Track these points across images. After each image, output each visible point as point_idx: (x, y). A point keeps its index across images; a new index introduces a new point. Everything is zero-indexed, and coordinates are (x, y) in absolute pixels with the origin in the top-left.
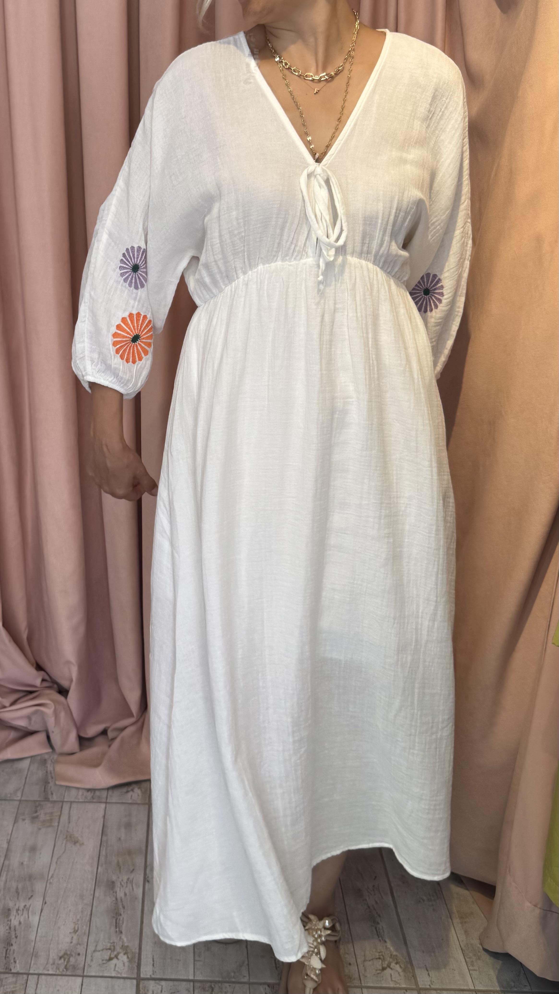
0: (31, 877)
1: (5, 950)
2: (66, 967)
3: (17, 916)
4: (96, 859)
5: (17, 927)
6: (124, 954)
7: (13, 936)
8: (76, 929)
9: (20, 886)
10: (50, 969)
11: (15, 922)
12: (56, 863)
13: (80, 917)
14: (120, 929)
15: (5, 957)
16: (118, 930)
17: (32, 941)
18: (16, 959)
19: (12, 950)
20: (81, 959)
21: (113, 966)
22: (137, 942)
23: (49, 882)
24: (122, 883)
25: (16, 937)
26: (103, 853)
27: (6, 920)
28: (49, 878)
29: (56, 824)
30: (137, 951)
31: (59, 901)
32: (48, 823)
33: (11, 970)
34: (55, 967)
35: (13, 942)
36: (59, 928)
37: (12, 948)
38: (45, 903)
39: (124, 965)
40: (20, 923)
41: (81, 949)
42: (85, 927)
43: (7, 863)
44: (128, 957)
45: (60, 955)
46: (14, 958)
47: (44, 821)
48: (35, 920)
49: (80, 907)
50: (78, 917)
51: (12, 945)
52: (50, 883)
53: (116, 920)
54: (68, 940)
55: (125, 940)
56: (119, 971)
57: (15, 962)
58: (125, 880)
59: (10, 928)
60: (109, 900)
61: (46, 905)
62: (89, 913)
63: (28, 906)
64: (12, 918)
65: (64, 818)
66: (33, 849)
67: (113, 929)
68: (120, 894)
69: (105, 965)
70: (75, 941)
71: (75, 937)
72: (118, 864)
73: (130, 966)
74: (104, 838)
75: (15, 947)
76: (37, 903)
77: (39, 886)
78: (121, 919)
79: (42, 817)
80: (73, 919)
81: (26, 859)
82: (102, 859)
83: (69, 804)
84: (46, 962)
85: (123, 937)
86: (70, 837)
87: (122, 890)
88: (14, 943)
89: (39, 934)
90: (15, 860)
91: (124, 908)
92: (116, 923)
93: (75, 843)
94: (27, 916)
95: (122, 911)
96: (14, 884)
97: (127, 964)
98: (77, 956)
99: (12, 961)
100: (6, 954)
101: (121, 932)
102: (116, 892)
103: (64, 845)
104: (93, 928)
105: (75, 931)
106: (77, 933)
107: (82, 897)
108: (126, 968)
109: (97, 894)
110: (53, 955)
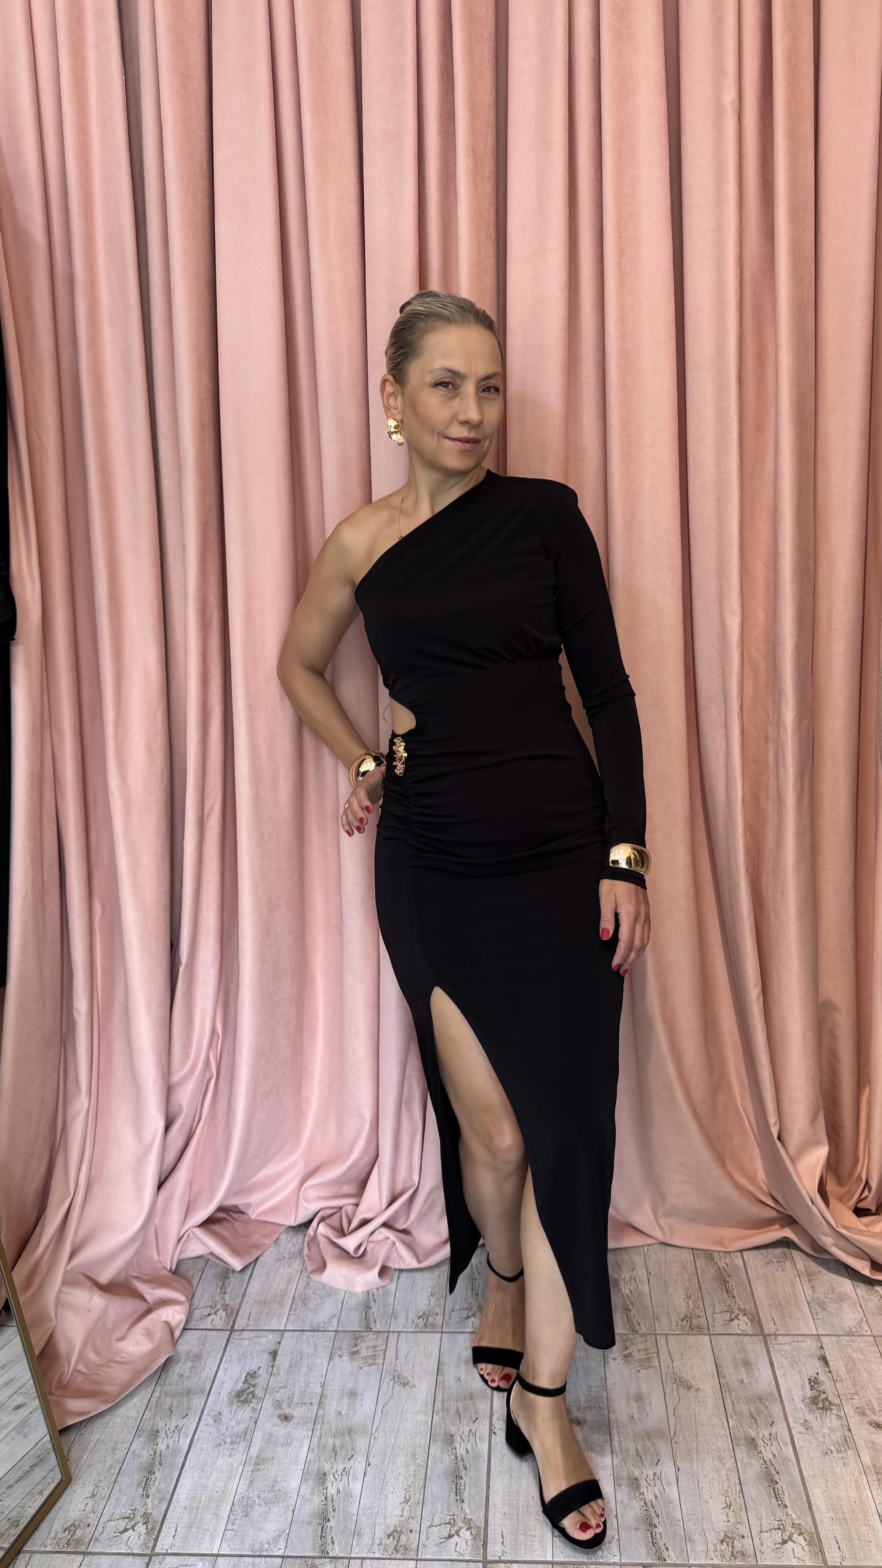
0: (350, 1431)
1: (320, 1527)
2: (396, 1549)
3: (335, 1482)
4: (430, 1406)
5: (335, 1497)
6: (467, 1530)
7: (331, 1509)
8: (408, 1498)
9: (338, 1444)
10: (376, 1551)
11: (332, 1491)
12: (382, 1412)
13: (412, 1482)
14: (462, 1497)
15: (321, 1536)
16: (458, 1498)
17: (354, 1515)
18: (334, 1539)
19: (329, 1527)
20: (414, 1536)
21: (453, 1546)
22: (482, 1513)
23: (372, 1437)
24: (463, 1436)
25: (334, 1510)
26: (439, 1397)
27: (321, 1488)
28: (373, 1432)
29: (381, 1361)
30: (483, 1525)
31: (386, 1462)
32: (371, 1360)
33: (328, 1553)
34: (382, 1549)
35: (330, 1516)
36: (387, 1497)
37: (329, 1524)
38: (369, 1465)
39: (467, 1544)
40: (338, 1492)
41: (414, 1525)
42: (418, 1495)
43: (321, 1412)
44: (472, 1534)
45: (389, 1532)
46: (332, 1538)
47: (366, 1357)
48: (356, 1487)
49: (412, 1468)
50: (410, 1483)
51: (329, 1520)
52: (375, 1438)
53: (456, 1485)
54: (398, 1512)
55: (468, 1511)
56: (461, 1551)
57: (333, 1543)
58: (466, 1433)
59: (326, 1498)
60: (447, 1459)
61: (370, 1467)
62: (423, 1477)
63: (347, 1469)
64: (329, 1484)
65: (391, 1353)
66: (353, 1394)
67: (453, 1495)
68: (461, 1451)
69: (445, 1544)
70: (406, 1514)
71: (407, 1508)
72: (458, 1412)
73: (475, 1545)
74: (440, 1378)
75: (332, 1523)
76: (359, 1465)
77: (361, 1443)
78: (463, 1484)
79: (364, 1352)
80: (403, 1485)
81: (345, 1408)
82: (438, 1404)
83: (396, 1334)
84: (371, 1543)
85: (465, 1506)
86: (399, 1378)
87: (462, 1446)
88: (331, 1518)
89: (362, 1506)
90: (331, 1408)
91: (465, 1468)
92: (456, 1489)
93: (405, 1385)
94: (347, 1482)
95: (463, 1473)
96: (331, 1441)
97: (469, 1543)
98: (409, 1534)
99: (330, 1542)
100: (322, 1533)
101: (463, 1501)
102: (456, 1450)
103: (391, 1387)
104: (428, 1497)
105: (406, 1501)
106: (409, 1503)
107: (414, 1455)
108: (470, 1548)
109: (432, 1452)
110: (380, 1533)
